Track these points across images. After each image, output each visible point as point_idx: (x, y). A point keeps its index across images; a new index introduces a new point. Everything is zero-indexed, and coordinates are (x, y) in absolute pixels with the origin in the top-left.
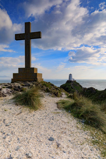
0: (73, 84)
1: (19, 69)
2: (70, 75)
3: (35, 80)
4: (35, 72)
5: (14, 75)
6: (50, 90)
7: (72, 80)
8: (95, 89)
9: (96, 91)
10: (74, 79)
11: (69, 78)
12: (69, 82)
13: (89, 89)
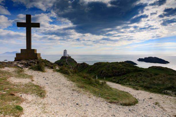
0: (68, 60)
1: (21, 50)
2: (65, 51)
3: (35, 58)
4: (35, 53)
5: (17, 54)
6: (48, 65)
7: (67, 56)
8: (86, 64)
9: (88, 65)
10: (69, 55)
11: (64, 54)
12: (64, 58)
13: (82, 64)
